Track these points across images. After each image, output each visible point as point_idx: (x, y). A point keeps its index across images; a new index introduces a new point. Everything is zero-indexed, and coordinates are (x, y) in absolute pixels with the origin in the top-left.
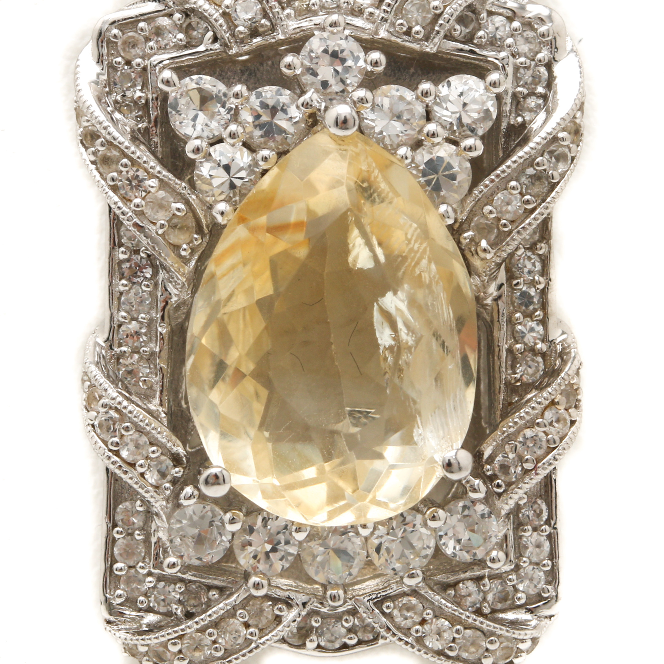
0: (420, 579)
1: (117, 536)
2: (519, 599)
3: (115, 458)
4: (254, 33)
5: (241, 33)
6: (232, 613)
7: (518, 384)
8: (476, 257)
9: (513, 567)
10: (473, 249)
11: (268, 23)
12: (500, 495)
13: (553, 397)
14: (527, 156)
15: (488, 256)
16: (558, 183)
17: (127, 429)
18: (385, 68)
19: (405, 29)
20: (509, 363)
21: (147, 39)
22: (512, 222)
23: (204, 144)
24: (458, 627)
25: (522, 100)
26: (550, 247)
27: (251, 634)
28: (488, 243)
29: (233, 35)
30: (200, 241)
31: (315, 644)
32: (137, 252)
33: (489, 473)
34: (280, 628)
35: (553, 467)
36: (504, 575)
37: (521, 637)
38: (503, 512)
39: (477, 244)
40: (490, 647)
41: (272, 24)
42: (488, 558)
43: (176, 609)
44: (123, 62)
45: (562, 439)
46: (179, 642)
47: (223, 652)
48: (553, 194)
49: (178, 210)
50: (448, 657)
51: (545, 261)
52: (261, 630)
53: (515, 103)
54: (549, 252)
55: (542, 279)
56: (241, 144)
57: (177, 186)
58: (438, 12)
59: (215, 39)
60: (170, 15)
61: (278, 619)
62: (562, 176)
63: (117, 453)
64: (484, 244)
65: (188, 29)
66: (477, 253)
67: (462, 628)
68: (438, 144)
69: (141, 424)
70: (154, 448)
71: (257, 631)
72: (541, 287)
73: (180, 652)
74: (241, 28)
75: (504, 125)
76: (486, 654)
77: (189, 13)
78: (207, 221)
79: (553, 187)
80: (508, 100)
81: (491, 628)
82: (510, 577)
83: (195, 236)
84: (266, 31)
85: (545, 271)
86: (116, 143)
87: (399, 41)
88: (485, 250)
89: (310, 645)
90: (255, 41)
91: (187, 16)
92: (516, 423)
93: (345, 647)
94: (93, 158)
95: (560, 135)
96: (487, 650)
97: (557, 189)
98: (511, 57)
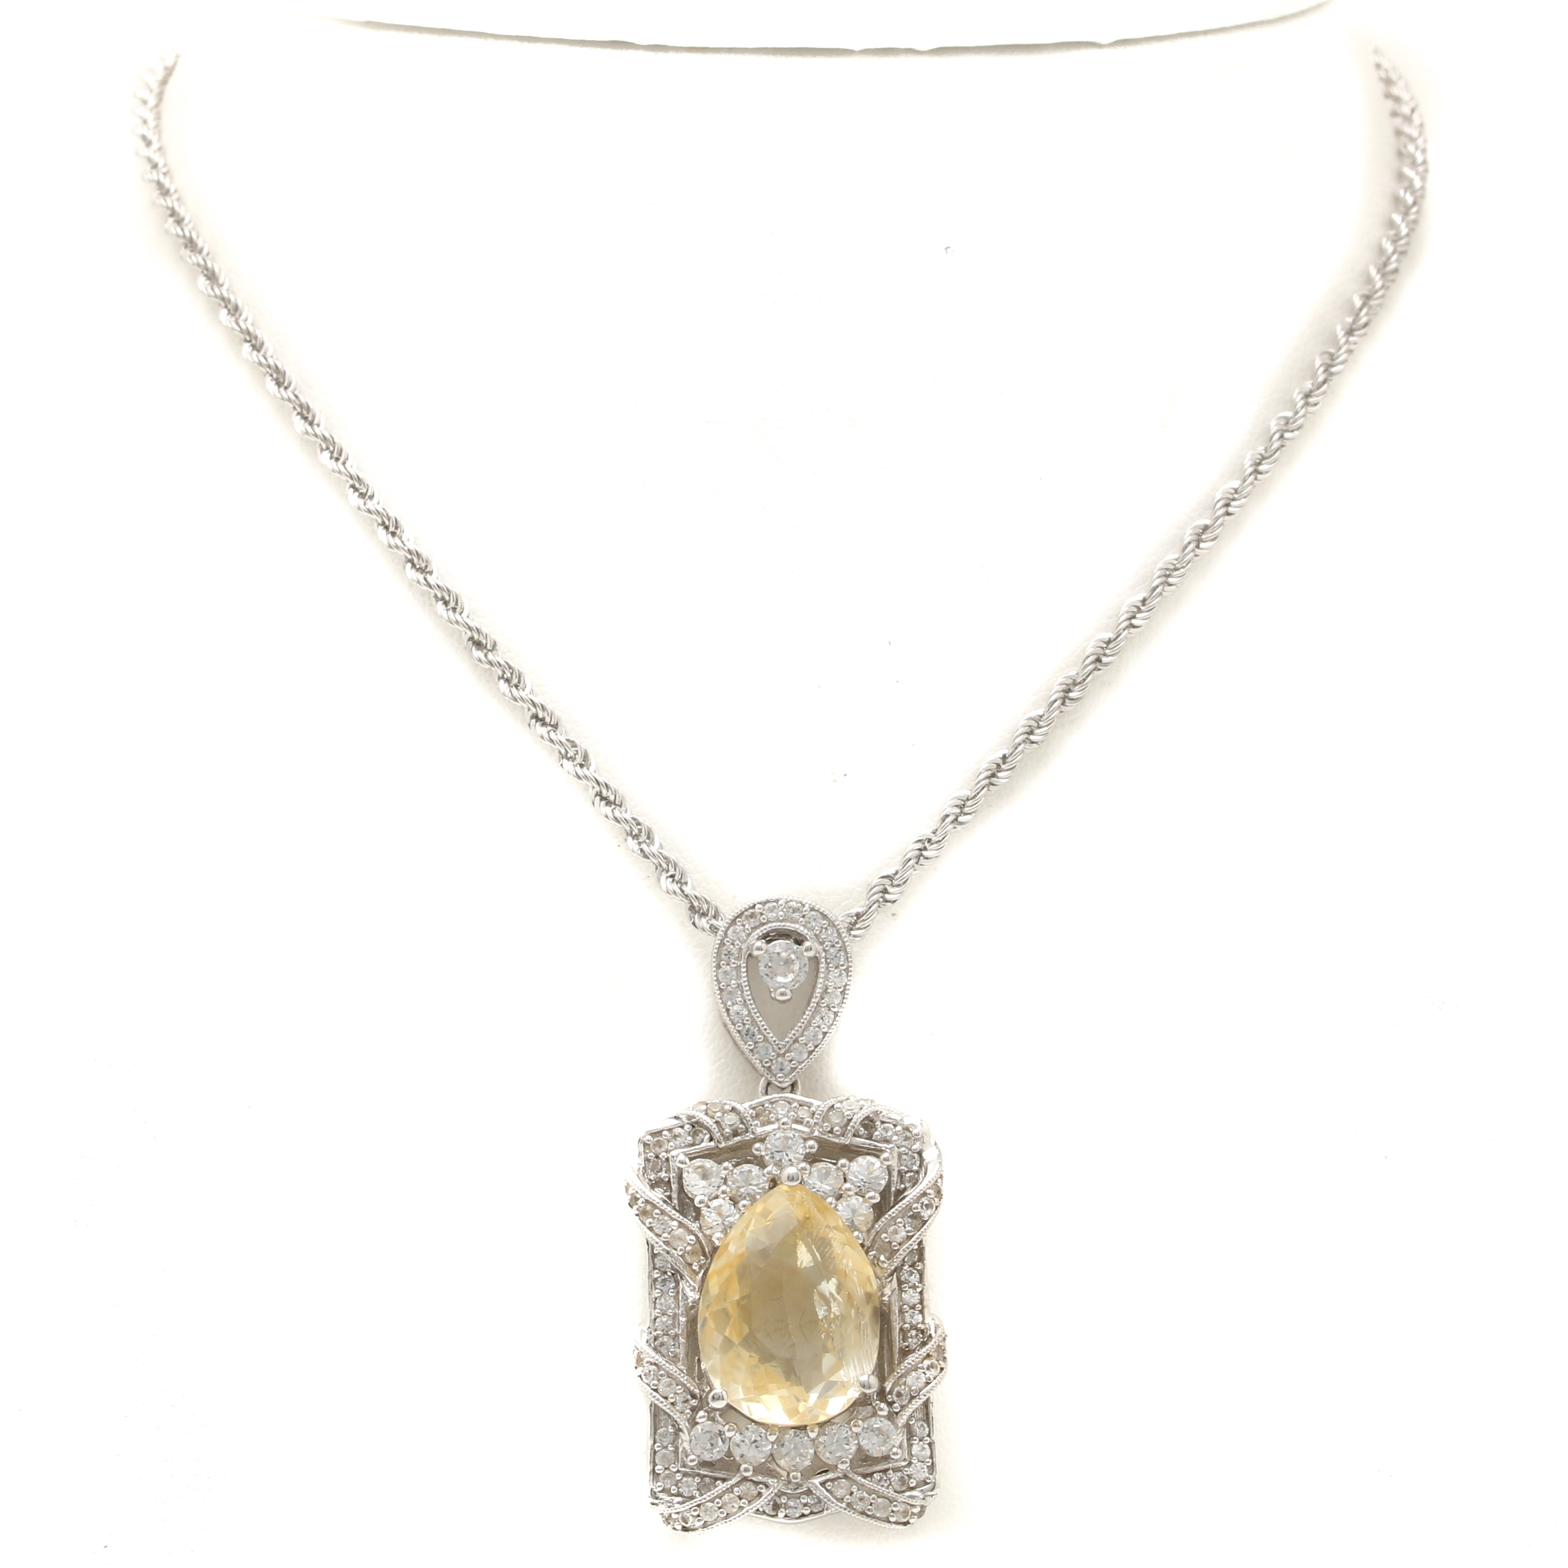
0: (848, 1465)
1: (657, 1449)
2: (912, 1483)
3: (655, 1394)
4: (735, 1133)
5: (727, 1133)
6: (730, 1490)
7: (907, 1349)
8: (877, 1267)
9: (907, 1462)
10: (876, 1262)
11: (744, 1127)
12: (897, 1413)
13: (928, 1352)
14: (908, 1203)
15: (885, 1265)
16: (927, 1221)
17: (662, 1375)
18: (817, 1151)
19: (829, 1129)
20: (901, 1337)
21: (669, 1142)
22: (900, 1244)
23: (706, 1199)
24: (874, 1495)
25: (904, 1174)
26: (924, 1265)
27: (743, 1503)
28: (885, 1257)
29: (722, 1135)
30: (705, 1261)
31: (784, 1514)
32: (665, 1273)
33: (890, 1400)
34: (762, 1499)
35: (928, 1396)
36: (902, 1468)
37: (913, 1503)
38: (900, 1425)
39: (878, 1259)
40: (895, 1509)
41: (746, 1127)
42: (891, 1453)
43: (696, 1493)
44: (654, 1156)
45: (935, 1378)
46: (698, 1509)
47: (725, 1515)
48: (925, 1227)
49: (691, 1240)
50: (868, 1516)
51: (921, 1274)
52: (749, 1502)
53: (900, 1177)
54: (924, 1268)
55: (920, 1285)
56: (728, 1198)
57: (690, 1226)
58: (849, 1118)
59: (711, 1139)
60: (682, 1127)
61: (760, 1494)
62: (930, 1217)
63: (656, 1390)
64: (882, 1258)
65: (695, 1134)
66: (878, 1265)
67: (876, 1497)
68: (851, 1196)
69: (671, 1372)
70: (679, 1387)
71: (747, 1502)
72: (919, 1290)
73: (698, 1516)
74: (727, 1130)
75: (893, 1189)
76: (892, 1514)
77: (694, 1125)
78: (709, 1249)
79: (925, 1222)
80: (895, 1173)
81: (894, 1496)
82: (906, 1469)
83: (702, 1258)
84: (742, 1132)
85: (921, 1280)
86: (651, 1200)
87: (825, 1137)
88: (883, 1262)
89: (781, 1515)
90: (735, 1138)
91: (693, 1127)
92: (906, 1367)
93: (803, 1515)
94: (637, 1212)
95: (928, 1191)
96: (893, 1511)
97: (927, 1224)
98: (896, 1148)
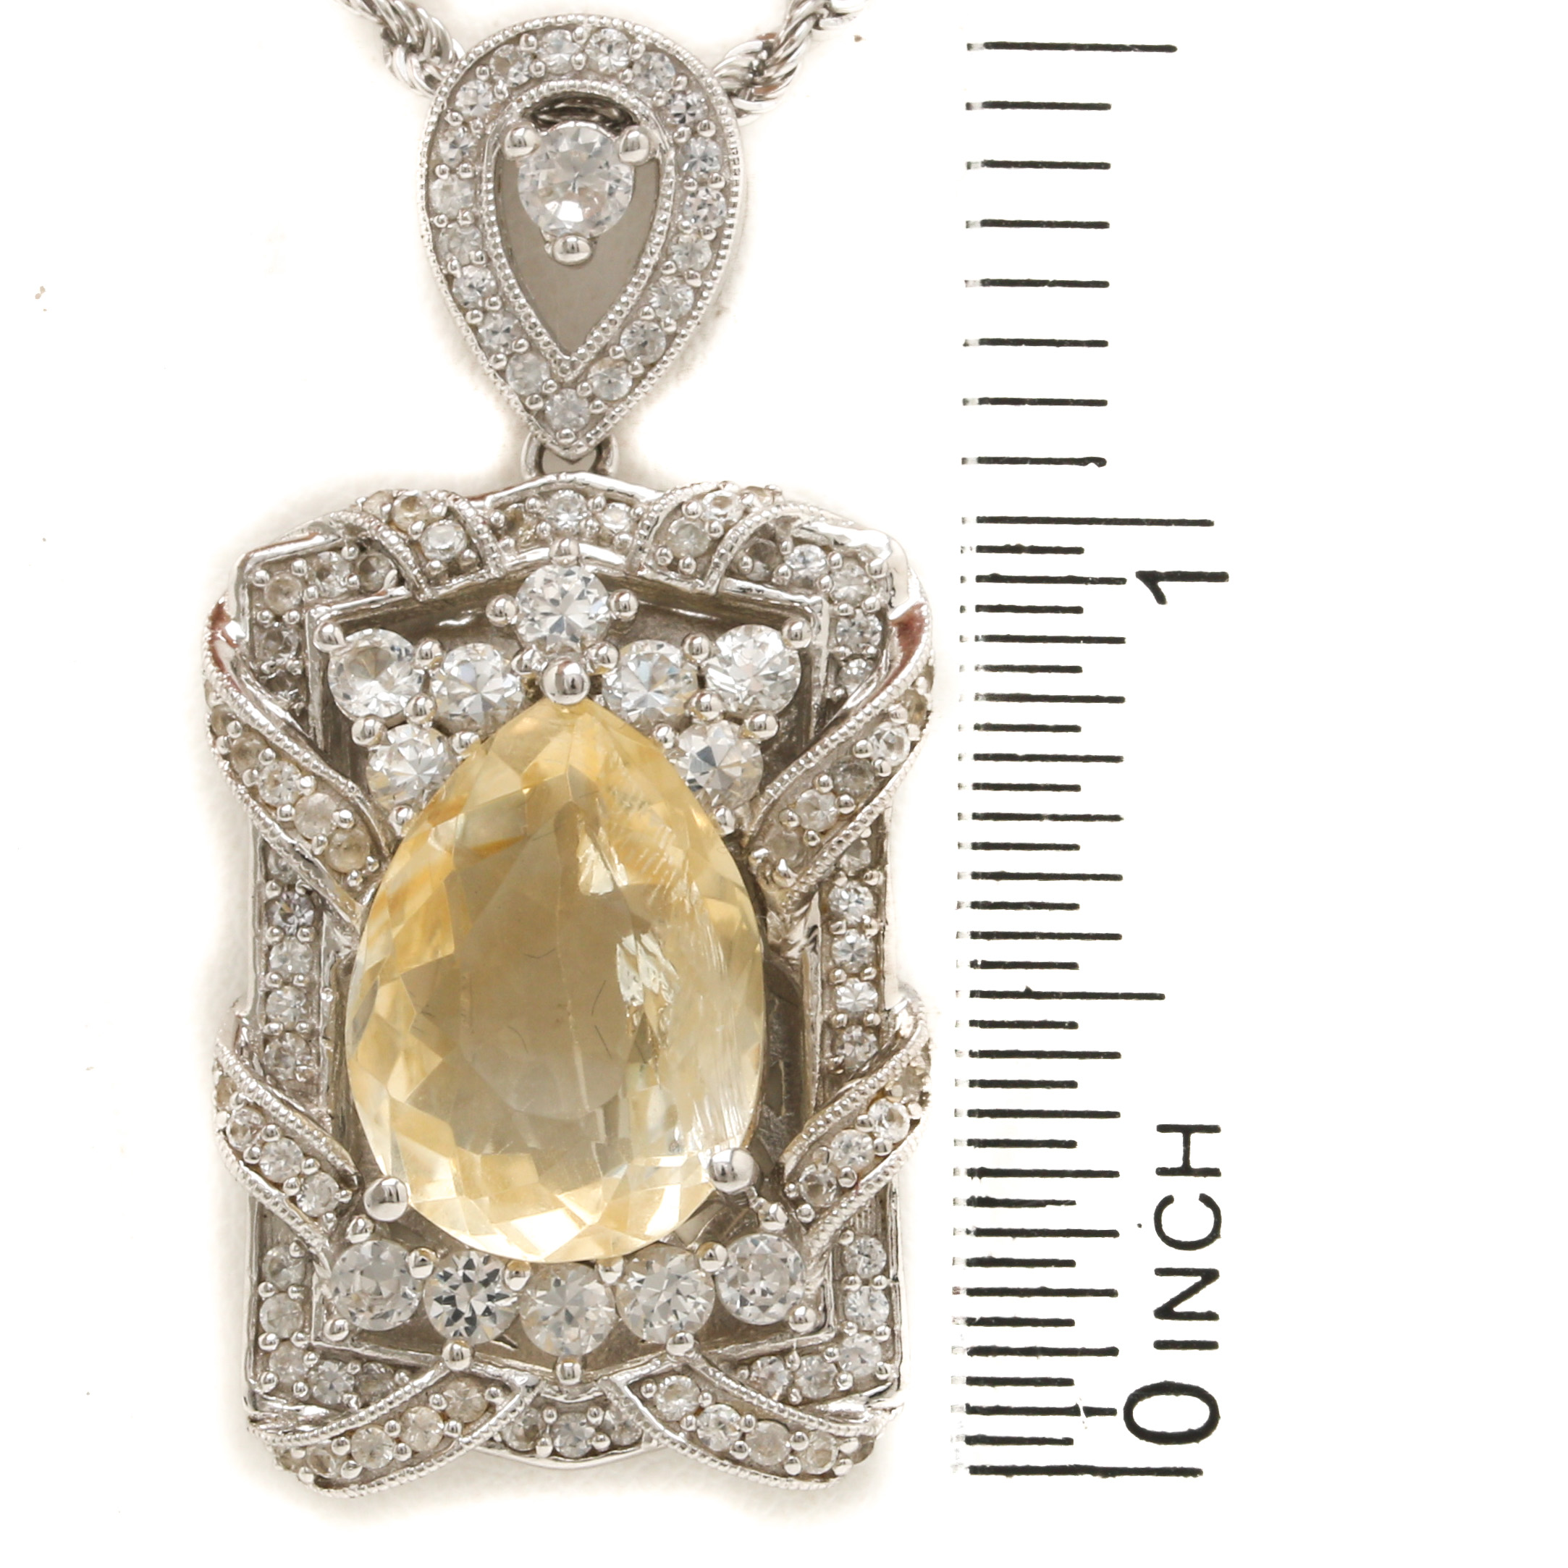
0: (690, 1346)
1: (264, 1295)
2: (843, 1382)
3: (254, 1176)
4: (454, 568)
5: (434, 569)
6: (422, 1398)
7: (840, 1072)
8: (773, 886)
9: (832, 1335)
10: (768, 873)
11: (473, 555)
12: (808, 1226)
13: (882, 1084)
14: (842, 740)
15: (790, 882)
16: (890, 778)
17: (271, 1134)
18: (636, 614)
19: (669, 561)
20: (828, 1042)
21: (306, 583)
22: (823, 834)
23: (378, 725)
24: (749, 1417)
25: (843, 664)
26: (885, 875)
27: (453, 1430)
28: (789, 866)
29: (423, 573)
30: (376, 867)
31: (549, 1449)
32: (291, 887)
33: (792, 1195)
34: (493, 1421)
35: (883, 1184)
36: (820, 1348)
37: (841, 1433)
38: (814, 1253)
39: (774, 867)
40: (799, 1447)
41: (478, 554)
42: (791, 1319)
43: (350, 1399)
44: (271, 616)
45: (896, 1145)
46: (347, 1441)
47: (409, 1455)
48: (883, 794)
49: (344, 821)
50: (736, 1462)
51: (879, 894)
52: (465, 1425)
53: (833, 669)
54: (885, 882)
55: (874, 922)
56: (431, 724)
57: (342, 787)
58: (717, 535)
59: (401, 581)
60: (338, 549)
61: (491, 1408)
62: (894, 770)
63: (256, 1168)
64: (782, 866)
65: (364, 570)
66: (772, 879)
67: (753, 1419)
68: (712, 721)
69: (290, 1125)
70: (311, 1161)
71: (459, 1426)
72: (873, 932)
73: (350, 1456)
74: (436, 564)
75: (816, 700)
76: (791, 1457)
77: (365, 546)
78: (387, 839)
79: (883, 783)
80: (822, 663)
81: (796, 1419)
82: (830, 1350)
83: (370, 859)
84: (470, 566)
85: (879, 910)
86: (254, 726)
87: (662, 578)
88: (786, 876)
89: (544, 1451)
90: (454, 581)
91: (362, 549)
92: (828, 1121)
93: (594, 1453)
94: (225, 751)
95: (892, 709)
96: (793, 1452)
97: (889, 786)
98: (826, 603)
